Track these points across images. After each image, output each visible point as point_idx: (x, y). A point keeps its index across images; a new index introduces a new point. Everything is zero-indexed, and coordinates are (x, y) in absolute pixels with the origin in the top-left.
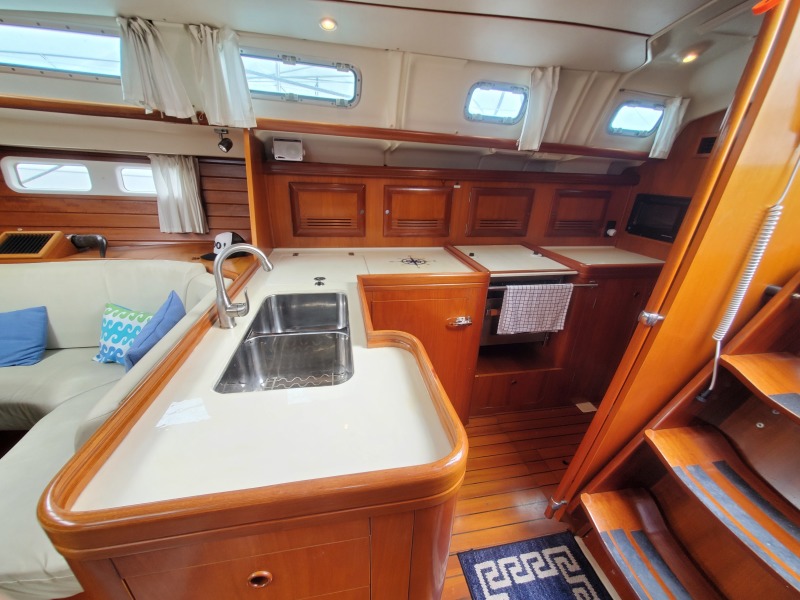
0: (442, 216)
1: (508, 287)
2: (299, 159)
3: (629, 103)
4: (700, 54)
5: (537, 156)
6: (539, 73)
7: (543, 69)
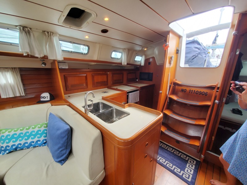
0: (106, 80)
1: (130, 94)
2: (67, 68)
3: (137, 56)
4: (147, 49)
5: (126, 66)
6: (124, 50)
7: (125, 49)
